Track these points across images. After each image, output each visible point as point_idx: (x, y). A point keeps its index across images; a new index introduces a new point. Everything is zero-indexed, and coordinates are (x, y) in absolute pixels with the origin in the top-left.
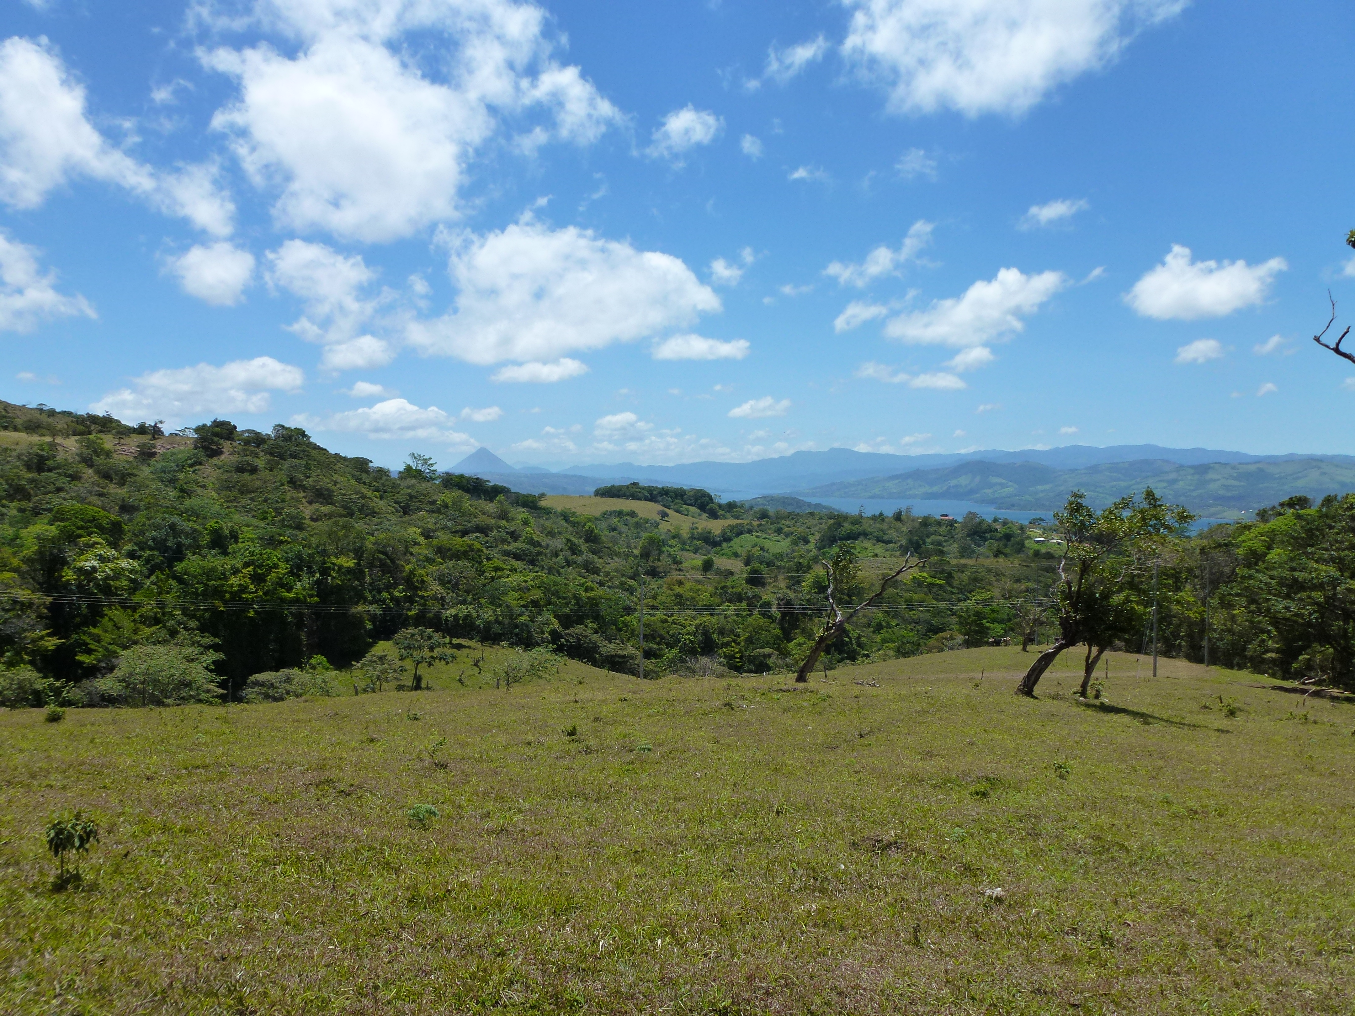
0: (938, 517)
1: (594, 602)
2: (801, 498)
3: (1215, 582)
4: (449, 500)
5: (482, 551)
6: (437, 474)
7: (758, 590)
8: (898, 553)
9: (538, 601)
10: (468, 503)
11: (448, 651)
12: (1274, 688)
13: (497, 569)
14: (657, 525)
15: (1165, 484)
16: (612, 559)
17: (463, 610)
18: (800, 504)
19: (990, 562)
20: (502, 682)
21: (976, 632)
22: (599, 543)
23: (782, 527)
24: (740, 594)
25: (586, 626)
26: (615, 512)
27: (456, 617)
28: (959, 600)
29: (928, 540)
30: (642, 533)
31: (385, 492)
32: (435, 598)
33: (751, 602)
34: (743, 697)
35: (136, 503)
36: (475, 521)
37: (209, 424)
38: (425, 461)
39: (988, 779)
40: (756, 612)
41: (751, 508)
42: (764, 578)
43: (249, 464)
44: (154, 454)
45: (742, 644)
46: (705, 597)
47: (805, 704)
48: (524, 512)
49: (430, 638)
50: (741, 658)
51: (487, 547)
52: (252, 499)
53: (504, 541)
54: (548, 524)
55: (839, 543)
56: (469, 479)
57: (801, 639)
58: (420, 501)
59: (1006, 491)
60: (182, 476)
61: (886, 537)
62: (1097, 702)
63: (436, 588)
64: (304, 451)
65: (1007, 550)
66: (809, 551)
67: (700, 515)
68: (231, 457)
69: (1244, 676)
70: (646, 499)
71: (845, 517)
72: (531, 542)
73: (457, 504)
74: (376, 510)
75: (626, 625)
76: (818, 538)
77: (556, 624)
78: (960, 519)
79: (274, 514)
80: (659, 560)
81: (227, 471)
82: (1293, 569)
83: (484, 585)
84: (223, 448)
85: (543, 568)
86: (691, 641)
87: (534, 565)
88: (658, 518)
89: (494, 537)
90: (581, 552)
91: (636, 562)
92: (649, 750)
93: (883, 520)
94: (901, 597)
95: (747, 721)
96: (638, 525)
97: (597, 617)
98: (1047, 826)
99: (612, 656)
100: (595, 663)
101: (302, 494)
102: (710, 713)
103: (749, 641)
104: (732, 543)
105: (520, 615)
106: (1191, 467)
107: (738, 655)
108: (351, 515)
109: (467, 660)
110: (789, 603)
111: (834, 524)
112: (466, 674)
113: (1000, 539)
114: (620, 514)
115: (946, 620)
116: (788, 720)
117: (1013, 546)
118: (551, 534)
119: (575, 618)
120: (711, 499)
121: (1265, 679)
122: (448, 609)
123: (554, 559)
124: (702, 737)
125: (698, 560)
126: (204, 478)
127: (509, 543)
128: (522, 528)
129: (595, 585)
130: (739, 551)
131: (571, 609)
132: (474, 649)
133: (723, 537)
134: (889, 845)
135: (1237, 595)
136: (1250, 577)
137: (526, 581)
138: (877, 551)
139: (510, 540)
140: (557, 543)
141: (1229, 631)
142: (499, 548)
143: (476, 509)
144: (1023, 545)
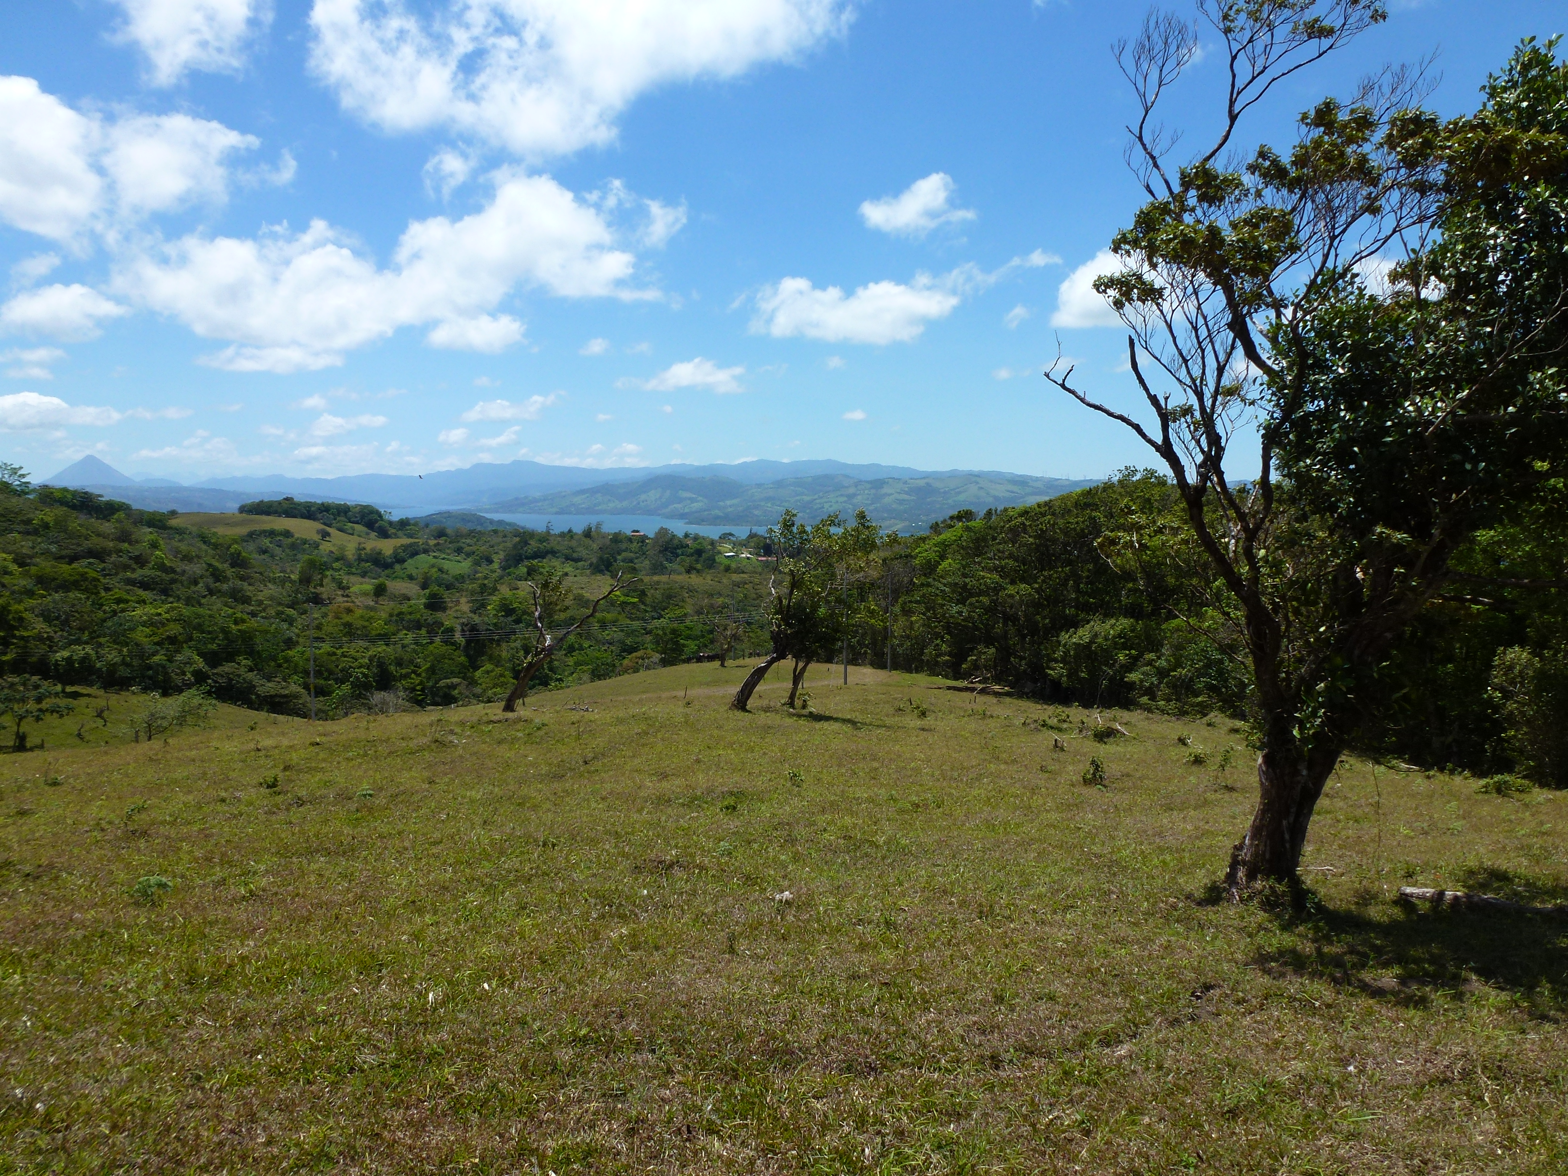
0: (629, 533)
1: (247, 637)
3: (896, 593)
4: (49, 520)
5: (98, 580)
6: (31, 487)
7: (439, 615)
8: (588, 572)
9: (176, 637)
10: (77, 522)
11: (63, 702)
12: (949, 688)
13: (119, 601)
14: (317, 546)
15: (845, 499)
16: (265, 585)
17: (78, 651)
18: (480, 520)
19: (681, 578)
20: (141, 734)
21: (673, 650)
22: (248, 568)
23: (463, 546)
24: (418, 621)
25: (239, 664)
26: (265, 531)
27: (69, 660)
28: (653, 618)
29: (619, 557)
30: (299, 556)
32: (39, 638)
33: (433, 628)
34: (452, 732)
36: (87, 544)
38: (14, 471)
39: (731, 794)
40: (437, 639)
41: (427, 526)
42: (445, 602)
45: (424, 675)
46: (378, 626)
47: (520, 734)
48: (151, 533)
49: (37, 687)
50: (422, 690)
51: (105, 576)
53: (126, 567)
54: (183, 547)
55: (526, 563)
56: (75, 493)
57: (489, 666)
58: (10, 521)
59: (696, 506)
61: (575, 555)
62: (805, 712)
63: (40, 626)
65: (699, 566)
66: (494, 571)
67: (368, 534)
69: (922, 679)
70: (303, 516)
71: (532, 534)
72: (162, 567)
73: (61, 525)
75: (287, 660)
76: (502, 557)
77: (200, 663)
78: (651, 535)
80: (322, 585)
82: (965, 575)
83: (104, 621)
85: (179, 598)
86: (364, 675)
87: (167, 595)
88: (317, 538)
89: (113, 563)
90: (226, 579)
91: (294, 589)
92: (370, 795)
93: (572, 537)
95: (461, 757)
96: (293, 546)
97: (251, 653)
98: (801, 832)
99: (271, 696)
100: (251, 706)
102: (417, 751)
103: (432, 670)
104: (406, 565)
105: (154, 654)
106: (868, 482)
107: (418, 688)
109: (87, 711)
110: (474, 628)
111: (519, 542)
112: (87, 728)
113: (692, 555)
114: (272, 533)
115: (640, 639)
116: (506, 753)
117: (704, 562)
118: (187, 558)
119: (224, 655)
120: (380, 516)
121: (940, 681)
122: (57, 652)
123: (193, 588)
124: (415, 778)
125: (368, 585)
127: (134, 570)
128: (149, 551)
129: (245, 617)
130: (414, 572)
131: (219, 645)
132: (95, 697)
133: (395, 557)
134: (671, 865)
135: (917, 602)
136: (929, 585)
137: (160, 614)
138: (566, 570)
139: (134, 566)
140: (196, 569)
141: (908, 637)
142: (120, 576)
143: (87, 529)
144: (714, 560)
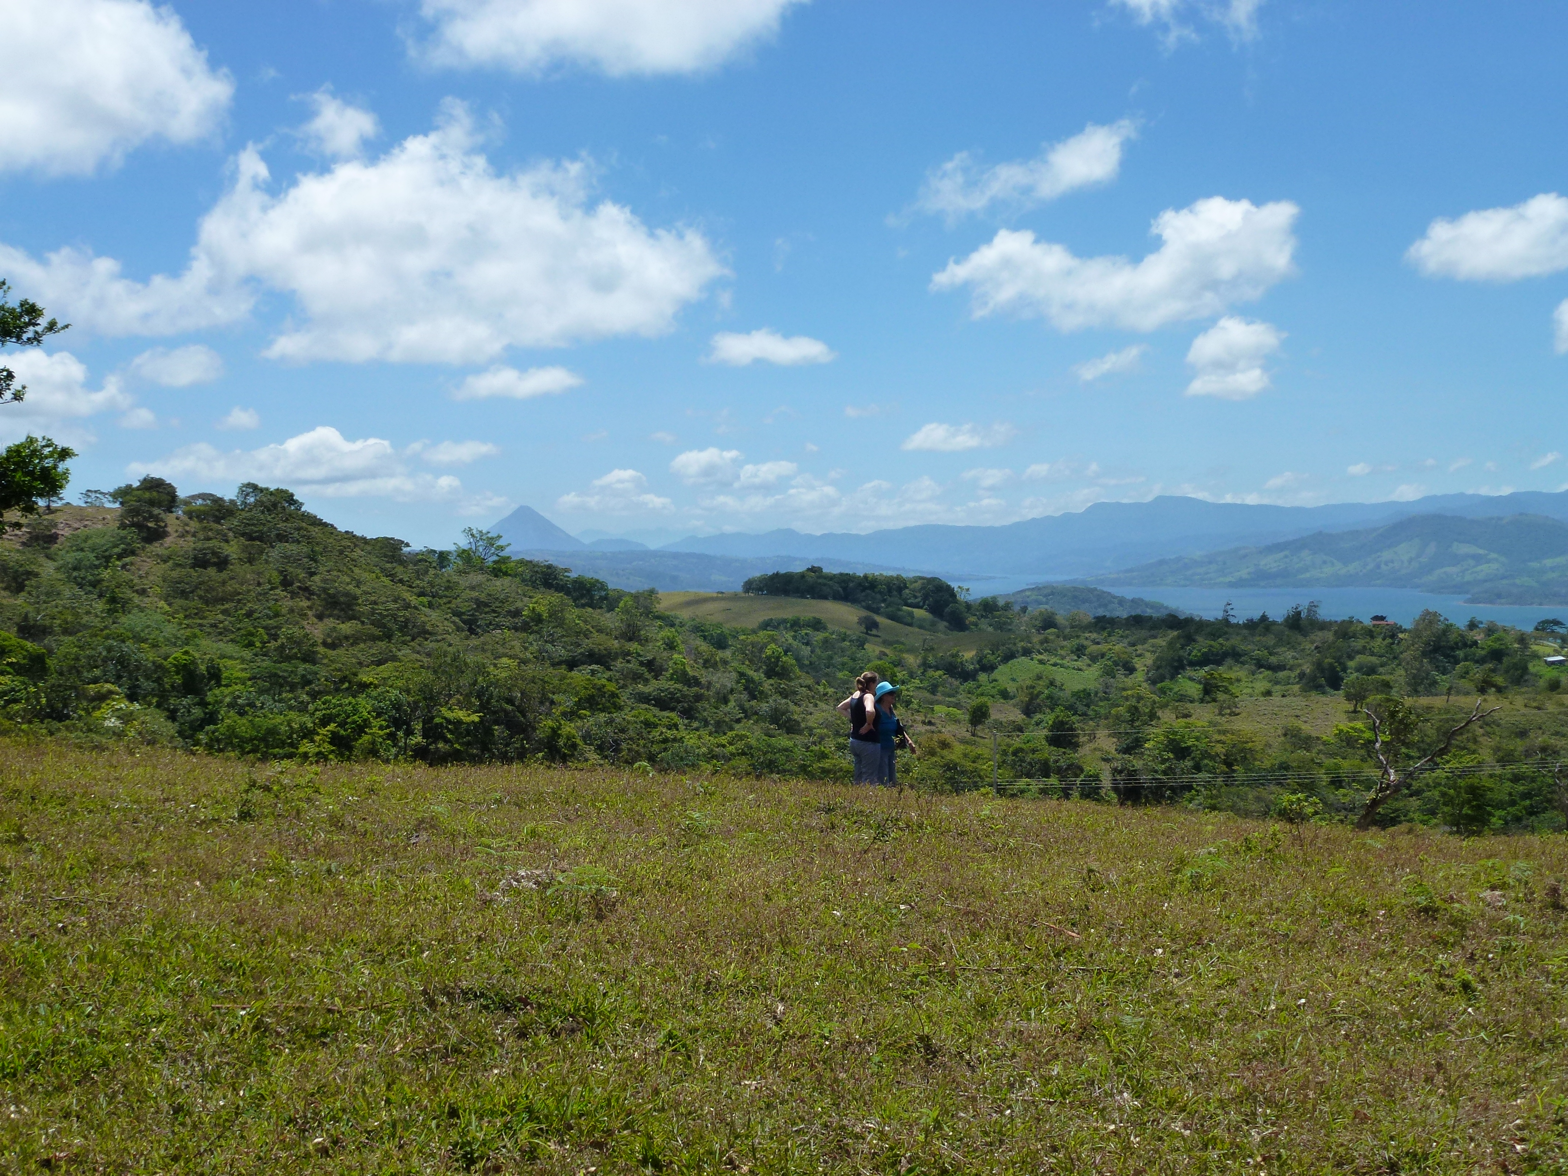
0: (1367, 622)
2: (1106, 589)
4: (542, 609)
7: (1074, 754)
8: (1296, 688)
10: (573, 613)
14: (860, 643)
16: (816, 705)
19: (1469, 701)
22: (791, 680)
23: (1085, 643)
26: (784, 621)
29: (1350, 664)
31: (434, 597)
35: (47, 622)
36: (588, 644)
37: (136, 484)
38: (490, 541)
41: (1024, 609)
42: (1077, 736)
43: (214, 553)
44: (53, 538)
48: (665, 628)
52: (225, 612)
53: (636, 677)
54: (705, 648)
56: (535, 567)
58: (494, 611)
59: (1485, 569)
60: (106, 574)
61: (1273, 660)
64: (299, 529)
65: (1499, 680)
67: (934, 624)
68: (181, 541)
70: (838, 597)
71: (1199, 625)
72: (683, 678)
73: (556, 616)
74: (428, 627)
76: (1149, 662)
78: (1407, 625)
79: (266, 637)
81: (179, 565)
84: (166, 526)
85: (706, 723)
88: (860, 631)
89: (621, 671)
90: (762, 696)
93: (1267, 628)
94: (1320, 765)
101: (305, 603)
104: (996, 674)
108: (388, 636)
111: (1179, 637)
113: (1484, 659)
114: (795, 625)
115: (1401, 804)
117: (1507, 672)
118: (711, 664)
120: (952, 594)
123: (723, 707)
126: (141, 577)
127: (647, 681)
128: (665, 654)
133: (979, 662)
139: (647, 675)
140: (723, 679)
142: (629, 690)
143: (585, 622)
144: (1525, 669)
